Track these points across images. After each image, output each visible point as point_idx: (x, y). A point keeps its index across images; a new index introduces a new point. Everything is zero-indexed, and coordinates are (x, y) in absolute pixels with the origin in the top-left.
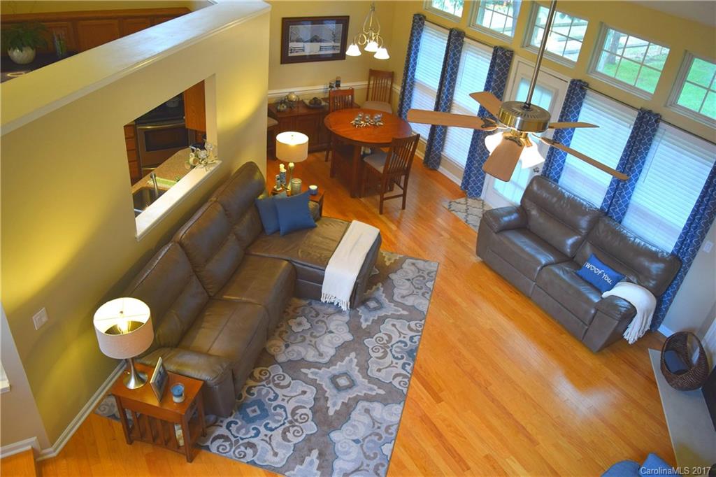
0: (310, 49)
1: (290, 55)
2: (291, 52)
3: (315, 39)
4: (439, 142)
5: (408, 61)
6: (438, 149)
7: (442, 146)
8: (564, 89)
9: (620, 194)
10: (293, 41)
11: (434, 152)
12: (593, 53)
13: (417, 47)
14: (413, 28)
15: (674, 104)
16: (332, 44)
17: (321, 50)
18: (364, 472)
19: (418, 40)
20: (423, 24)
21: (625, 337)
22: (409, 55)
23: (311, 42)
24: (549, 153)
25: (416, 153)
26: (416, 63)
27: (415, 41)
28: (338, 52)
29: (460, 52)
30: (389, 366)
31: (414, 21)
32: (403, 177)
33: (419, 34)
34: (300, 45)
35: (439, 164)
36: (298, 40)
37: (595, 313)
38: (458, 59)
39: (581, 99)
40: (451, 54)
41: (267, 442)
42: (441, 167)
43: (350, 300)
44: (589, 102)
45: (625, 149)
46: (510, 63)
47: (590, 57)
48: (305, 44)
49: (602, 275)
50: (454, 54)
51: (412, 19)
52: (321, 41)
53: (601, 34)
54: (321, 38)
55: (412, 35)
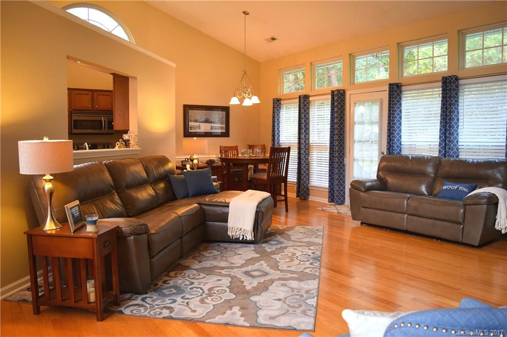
0: (204, 128)
1: (190, 131)
2: (191, 129)
3: (207, 121)
4: (305, 177)
5: (274, 131)
6: (305, 182)
7: (308, 179)
8: (385, 96)
9: (449, 149)
10: (191, 121)
11: (303, 184)
12: (399, 64)
13: (278, 120)
14: (274, 108)
15: (464, 67)
16: (220, 125)
17: (211, 129)
18: (291, 315)
19: (278, 115)
20: (280, 103)
21: (497, 229)
22: (274, 126)
23: (205, 123)
24: (388, 140)
25: (288, 196)
26: (279, 131)
27: (276, 115)
28: (224, 131)
29: (308, 108)
30: (298, 264)
31: (274, 103)
32: (283, 184)
33: (279, 110)
34: (197, 124)
35: (308, 195)
36: (196, 121)
37: (465, 212)
38: (308, 113)
39: (400, 95)
40: (302, 111)
41: (185, 306)
42: (310, 197)
43: (254, 230)
44: (406, 95)
45: (441, 107)
46: (344, 98)
47: (397, 67)
48: (201, 124)
49: (458, 188)
50: (305, 111)
51: (272, 102)
52: (211, 122)
53: (400, 51)
54: (211, 120)
55: (274, 112)
